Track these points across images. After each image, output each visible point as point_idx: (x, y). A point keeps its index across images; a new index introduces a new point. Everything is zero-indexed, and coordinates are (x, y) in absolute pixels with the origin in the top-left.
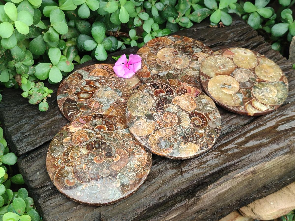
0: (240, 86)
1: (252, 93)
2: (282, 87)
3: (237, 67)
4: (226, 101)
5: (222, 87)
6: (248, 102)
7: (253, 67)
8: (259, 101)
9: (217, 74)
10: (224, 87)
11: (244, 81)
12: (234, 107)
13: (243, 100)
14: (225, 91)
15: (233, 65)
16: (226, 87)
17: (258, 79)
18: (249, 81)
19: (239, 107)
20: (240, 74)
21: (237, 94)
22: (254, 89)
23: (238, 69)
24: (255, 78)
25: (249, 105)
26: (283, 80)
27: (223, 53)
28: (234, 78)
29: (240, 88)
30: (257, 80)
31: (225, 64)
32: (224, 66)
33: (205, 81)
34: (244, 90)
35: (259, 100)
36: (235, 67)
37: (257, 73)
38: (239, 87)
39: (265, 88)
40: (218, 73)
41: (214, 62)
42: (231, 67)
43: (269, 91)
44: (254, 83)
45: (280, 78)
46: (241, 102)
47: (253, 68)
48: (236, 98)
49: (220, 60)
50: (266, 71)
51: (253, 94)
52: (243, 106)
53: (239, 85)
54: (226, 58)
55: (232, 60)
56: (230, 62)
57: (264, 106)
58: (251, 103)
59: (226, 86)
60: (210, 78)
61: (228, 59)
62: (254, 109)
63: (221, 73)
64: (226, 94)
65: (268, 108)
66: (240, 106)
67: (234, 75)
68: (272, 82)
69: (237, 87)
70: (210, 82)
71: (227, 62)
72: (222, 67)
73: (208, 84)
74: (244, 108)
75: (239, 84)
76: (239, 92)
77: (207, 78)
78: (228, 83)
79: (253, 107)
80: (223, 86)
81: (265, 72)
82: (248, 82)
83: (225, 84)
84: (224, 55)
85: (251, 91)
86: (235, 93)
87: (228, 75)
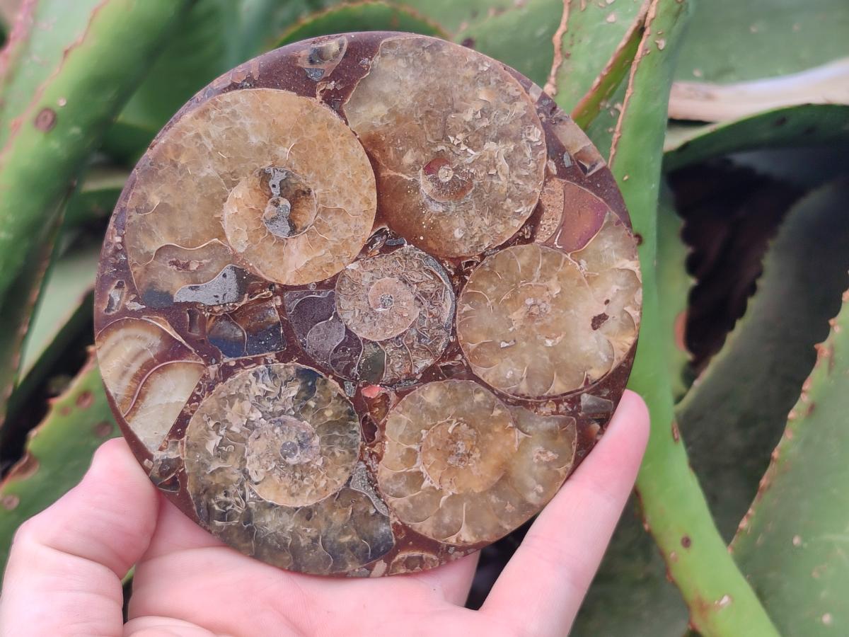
0: (305, 287)
1: (256, 361)
2: (346, 539)
3: (460, 272)
4: (155, 200)
5: (265, 176)
6: (179, 338)
7: (479, 371)
8: (194, 399)
9: (373, 146)
10: (276, 191)
11: (349, 312)
12: (117, 251)
13: (192, 307)
14: (241, 193)
15: (479, 244)
16: (276, 204)
17: (385, 397)
18: (352, 341)
19: (130, 283)
20: (401, 288)
21: (227, 270)
22: (292, 371)
23: (442, 275)
24: (386, 377)
25: (156, 341)
26: (402, 546)
27: (580, 181)
28: (364, 250)
29: (285, 288)
30: (374, 392)
31: (478, 193)
32: (457, 189)
33: (300, 69)
34: (275, 316)
35: (208, 402)
36: (457, 260)
37: (432, 394)
38: (289, 279)
39: (316, 441)
40: (391, 154)
41: (485, 123)
42: (458, 234)
43: (292, 461)
44: (347, 371)
45: (426, 528)
46: (168, 296)
47: (469, 368)
48: (194, 267)
49: (502, 162)
50: (462, 447)
51: (250, 370)
52: (137, 306)
53: (311, 280)
54: (529, 199)
55: (523, 241)
56: (500, 228)
57: (165, 432)
58: (171, 353)
59: (285, 202)
60: (333, 99)
61: (526, 210)
62: (135, 368)
63: (388, 173)
64: (217, 201)
65: (158, 455)
66: (132, 290)
67: (386, 249)
68: (372, 481)
69: (291, 271)
70: (304, 100)
71: (495, 209)
72: (445, 175)
73: (274, 86)
74: (125, 311)
75: (320, 285)
76: (247, 281)
77: (328, 80)
78: (308, 217)
79: (148, 366)
80: (276, 179)
81: (454, 438)
82: (343, 336)
83: (298, 196)
84: (557, 185)
85: (271, 356)
86: (235, 256)
87: (381, 215)
